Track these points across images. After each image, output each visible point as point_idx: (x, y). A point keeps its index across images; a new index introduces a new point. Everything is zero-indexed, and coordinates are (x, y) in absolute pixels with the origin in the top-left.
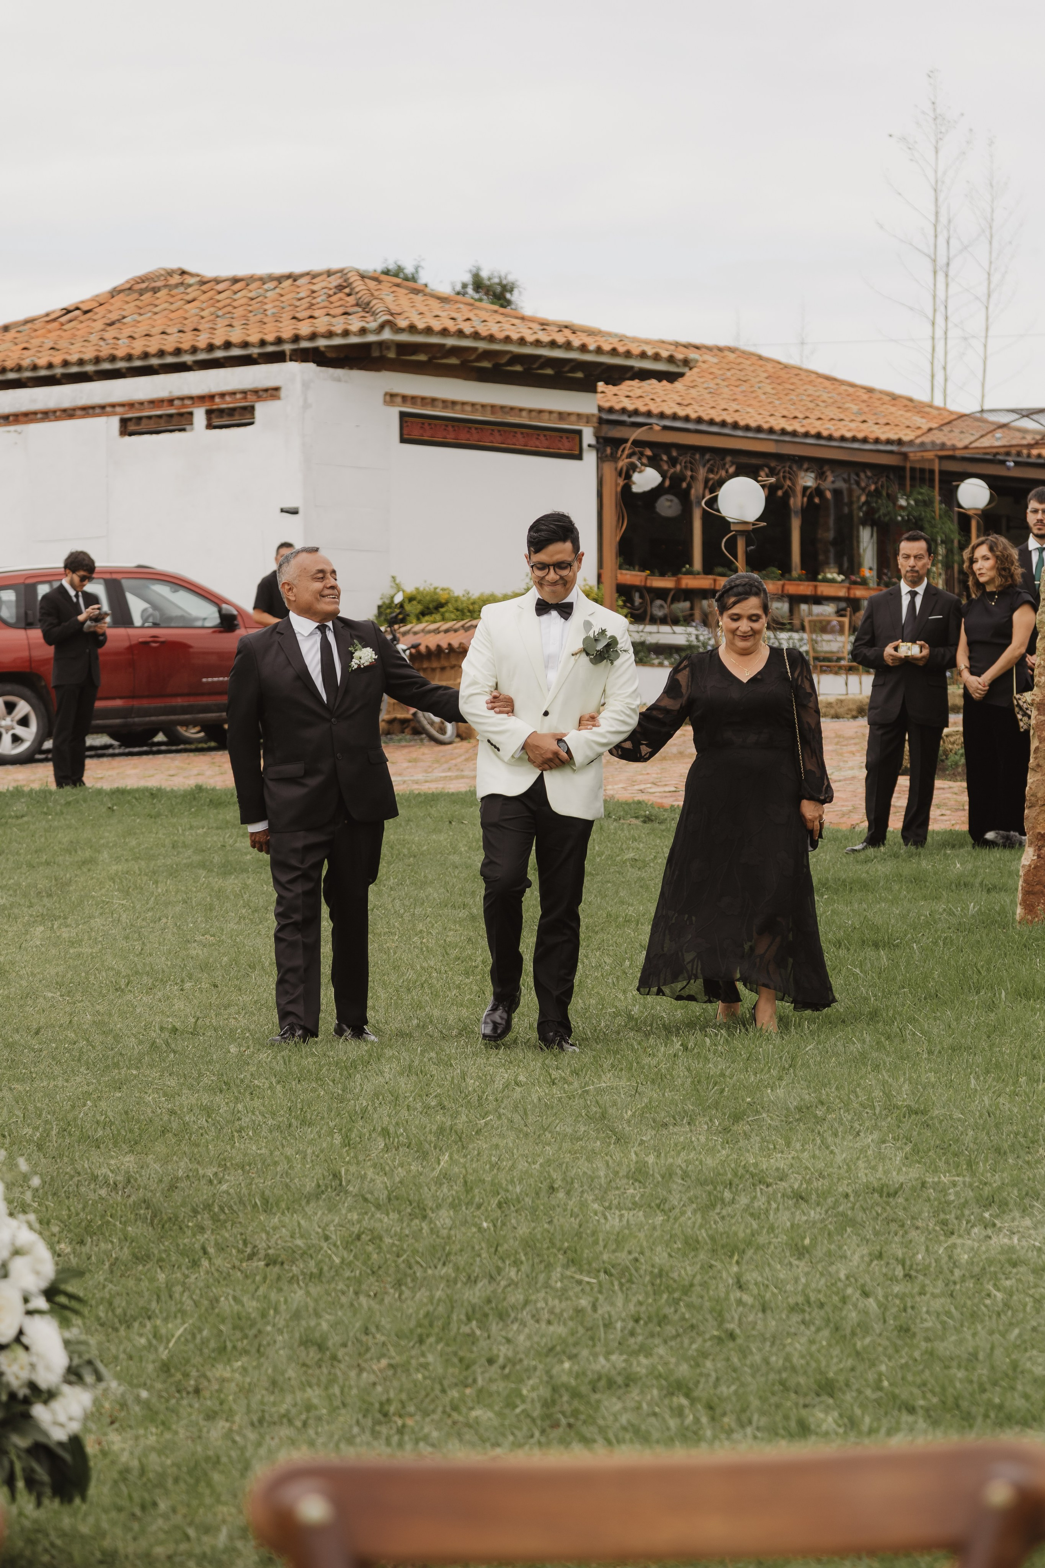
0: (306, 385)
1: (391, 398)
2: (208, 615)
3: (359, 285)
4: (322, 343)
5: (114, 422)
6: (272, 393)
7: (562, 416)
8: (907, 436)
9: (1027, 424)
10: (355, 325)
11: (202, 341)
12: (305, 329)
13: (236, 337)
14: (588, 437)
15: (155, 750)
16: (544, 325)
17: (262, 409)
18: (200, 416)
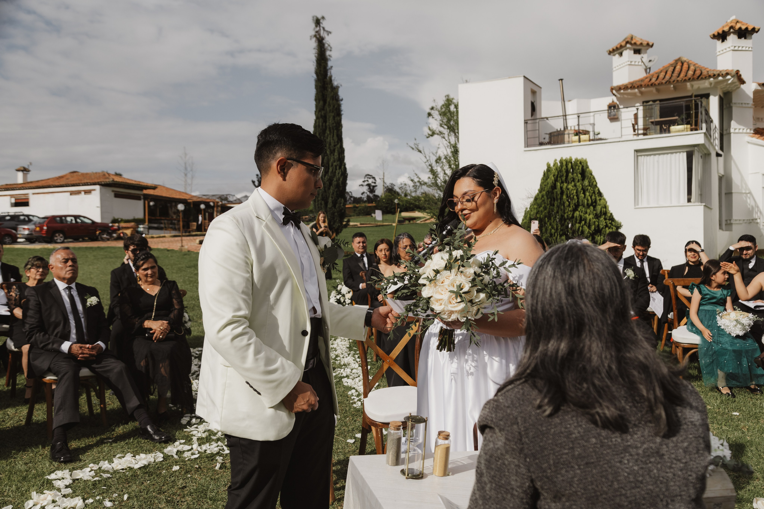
0: (101, 189)
1: (113, 191)
2: (89, 222)
3: (107, 175)
4: (103, 183)
5: (69, 194)
6: (94, 190)
7: (138, 194)
8: (187, 198)
9: (204, 197)
10: (107, 180)
11: (83, 182)
12: (99, 181)
13: (88, 181)
14: (142, 197)
15: (80, 242)
16: (135, 181)
17: (93, 192)
18: (83, 193)
